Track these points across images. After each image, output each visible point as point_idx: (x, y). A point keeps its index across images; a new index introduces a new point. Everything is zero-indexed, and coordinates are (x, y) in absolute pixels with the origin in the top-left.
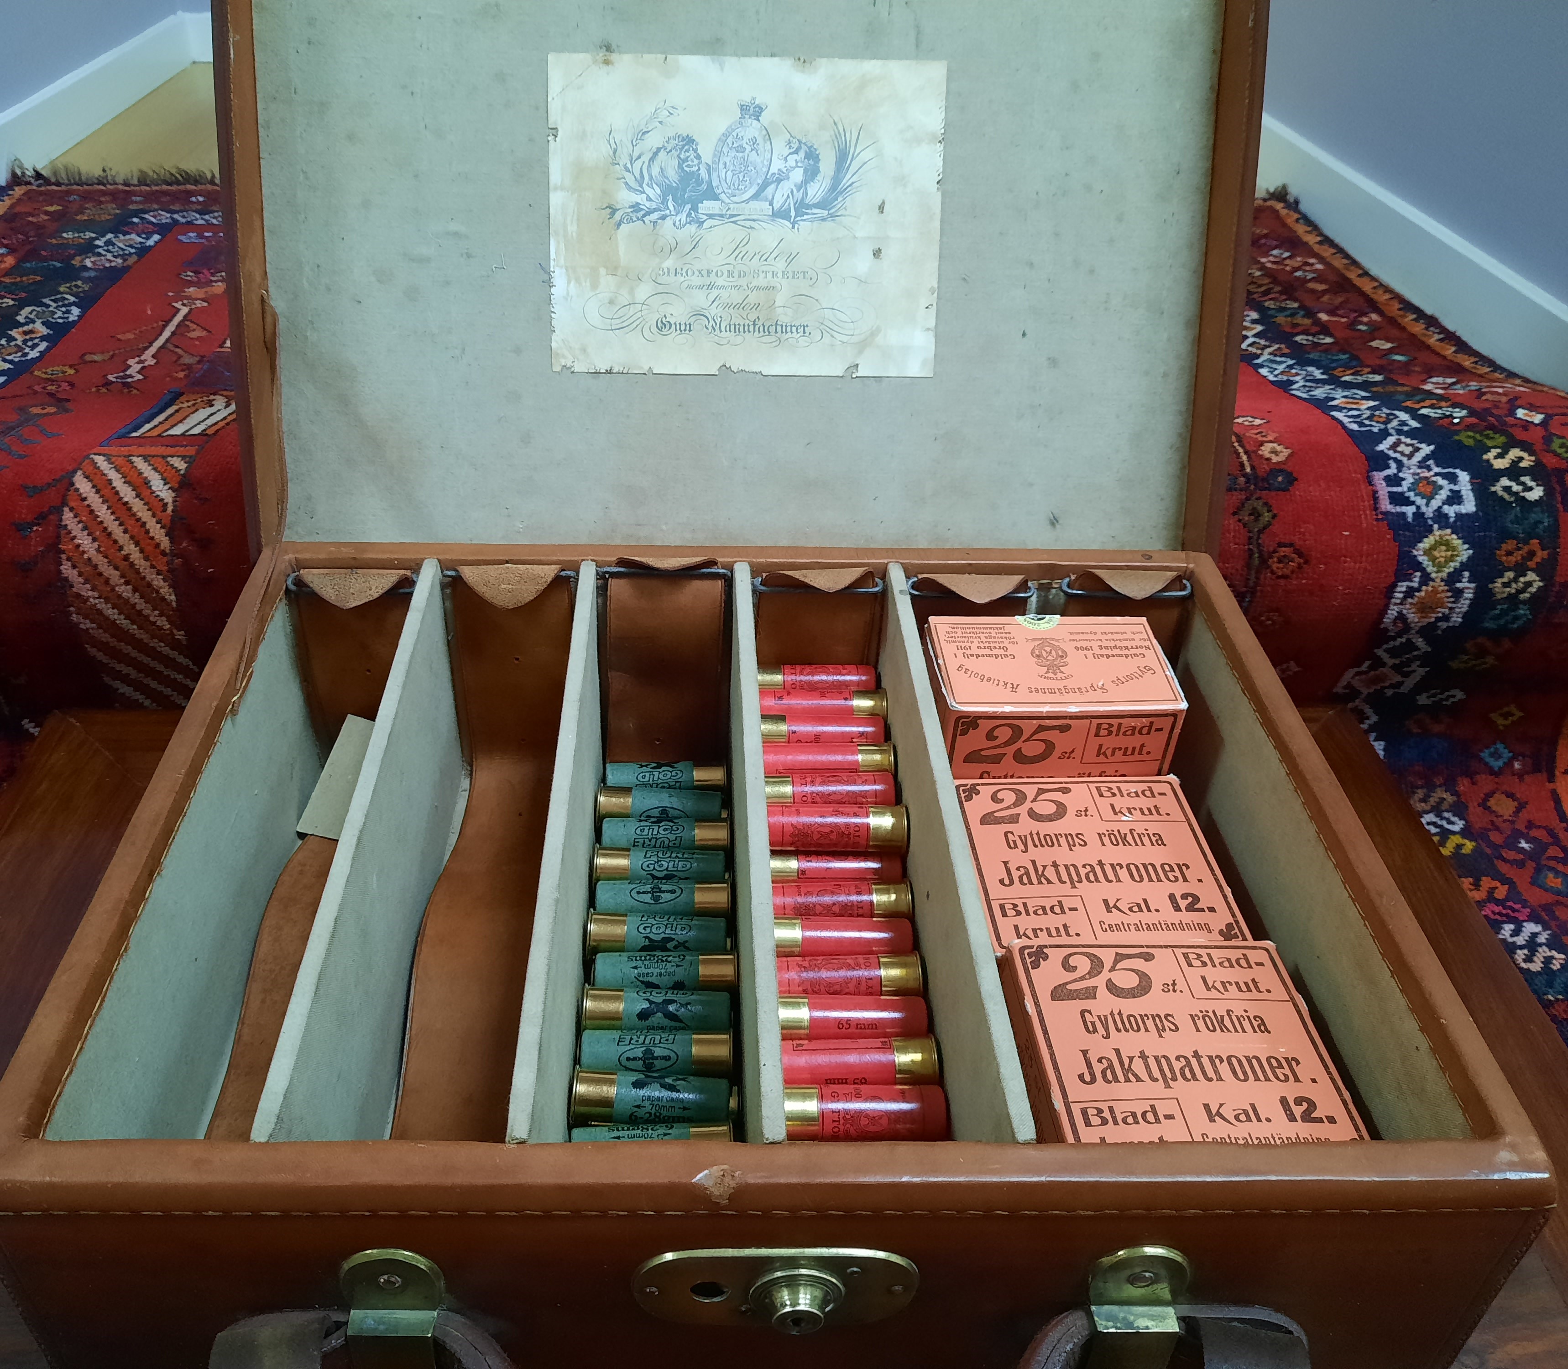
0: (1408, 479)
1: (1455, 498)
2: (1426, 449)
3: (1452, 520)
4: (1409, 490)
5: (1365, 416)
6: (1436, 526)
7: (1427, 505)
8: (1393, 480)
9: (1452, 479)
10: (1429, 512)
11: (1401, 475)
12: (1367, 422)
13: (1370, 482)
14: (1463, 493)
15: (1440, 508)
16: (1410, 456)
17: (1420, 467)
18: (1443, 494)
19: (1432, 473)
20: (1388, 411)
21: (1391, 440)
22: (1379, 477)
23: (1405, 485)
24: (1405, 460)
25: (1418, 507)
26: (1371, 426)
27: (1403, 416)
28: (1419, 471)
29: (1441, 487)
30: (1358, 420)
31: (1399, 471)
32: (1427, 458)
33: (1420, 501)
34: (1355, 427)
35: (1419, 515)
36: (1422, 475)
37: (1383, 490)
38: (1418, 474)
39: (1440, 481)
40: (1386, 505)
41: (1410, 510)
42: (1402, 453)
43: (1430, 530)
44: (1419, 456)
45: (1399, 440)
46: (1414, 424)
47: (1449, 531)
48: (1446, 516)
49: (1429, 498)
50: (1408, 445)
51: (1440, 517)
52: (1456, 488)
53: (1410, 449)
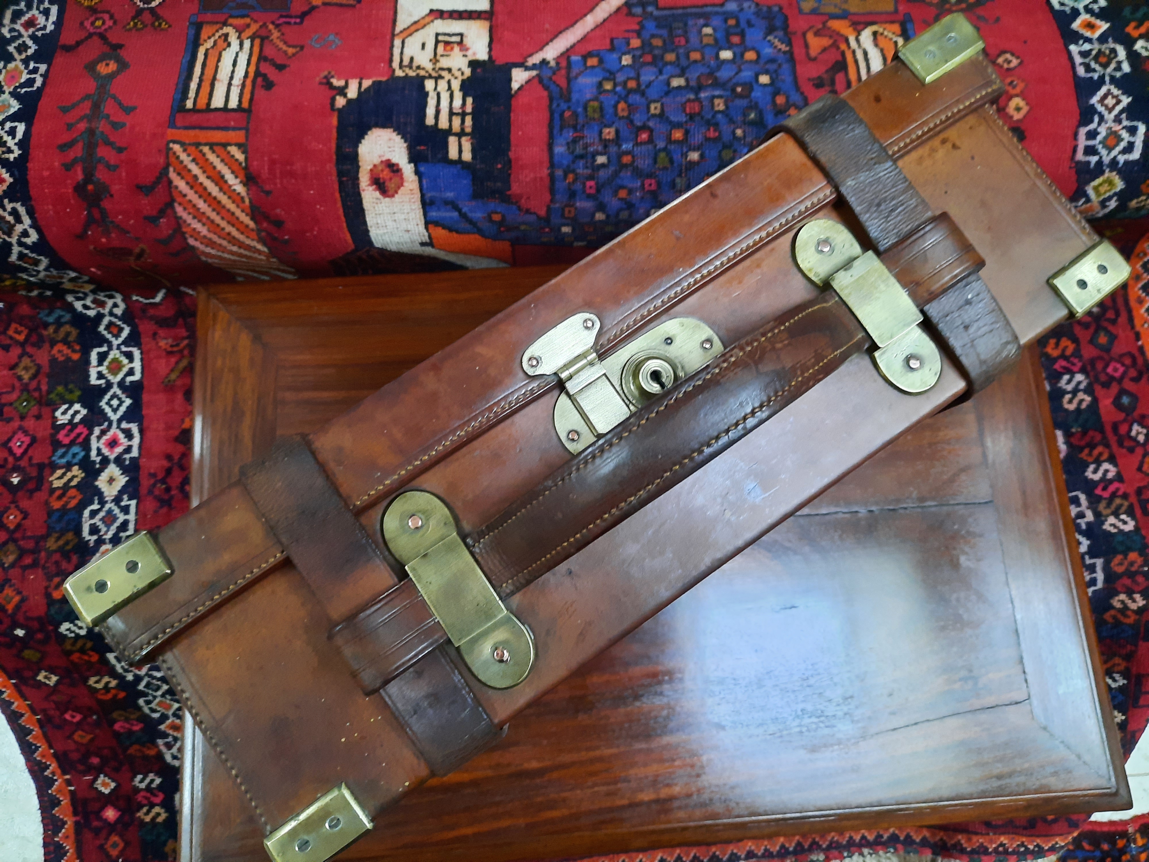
0: (1103, 131)
1: (1130, 148)
2: (1126, 100)
3: (1120, 165)
4: (1100, 143)
5: (1094, 53)
6: (1107, 171)
7: (1108, 154)
8: (1092, 135)
9: (1133, 131)
10: (1106, 160)
11: (1099, 130)
12: (1093, 65)
13: (1076, 135)
14: (1137, 144)
15: (1115, 157)
16: (1110, 110)
17: (1114, 121)
18: (1123, 145)
19: (1121, 127)
20: (1112, 45)
21: (1104, 90)
22: (1083, 131)
23: (1099, 138)
24: (1105, 113)
25: (1101, 157)
26: (1094, 70)
27: (1122, 53)
28: (1113, 125)
29: (1122, 140)
30: (1087, 60)
31: (1099, 124)
32: (1121, 112)
33: (1104, 152)
34: (1081, 71)
35: (1100, 163)
36: (1113, 129)
37: (1082, 142)
38: (1111, 128)
39: (1125, 134)
40: (1080, 156)
41: (1094, 159)
42: (1106, 107)
43: (1102, 173)
44: (1119, 108)
45: (1109, 90)
46: (1126, 68)
47: (1114, 173)
48: (1118, 163)
49: (1110, 149)
50: (1114, 97)
51: (1114, 163)
52: (1132, 139)
53: (1114, 101)
